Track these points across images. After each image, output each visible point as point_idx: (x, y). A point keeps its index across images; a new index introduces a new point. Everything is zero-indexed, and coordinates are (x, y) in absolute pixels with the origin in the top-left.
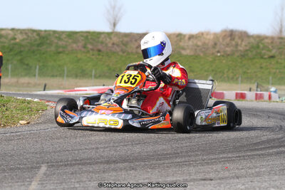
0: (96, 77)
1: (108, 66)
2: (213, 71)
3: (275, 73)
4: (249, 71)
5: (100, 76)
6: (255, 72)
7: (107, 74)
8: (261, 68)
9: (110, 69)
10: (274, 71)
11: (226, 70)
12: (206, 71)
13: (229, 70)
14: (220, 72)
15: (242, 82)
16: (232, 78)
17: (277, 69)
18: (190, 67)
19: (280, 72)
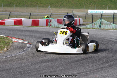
0: (3, 6)
1: (8, 2)
2: (50, 3)
3: (74, 4)
4: (64, 3)
5: (5, 6)
6: (66, 4)
7: (8, 5)
8: (69, 2)
9: (9, 3)
10: (74, 3)
11: (55, 3)
12: (47, 3)
13: (56, 3)
14: (53, 4)
15: (62, 8)
16: (58, 6)
17: (75, 2)
18: (41, 2)
19: (76, 3)
